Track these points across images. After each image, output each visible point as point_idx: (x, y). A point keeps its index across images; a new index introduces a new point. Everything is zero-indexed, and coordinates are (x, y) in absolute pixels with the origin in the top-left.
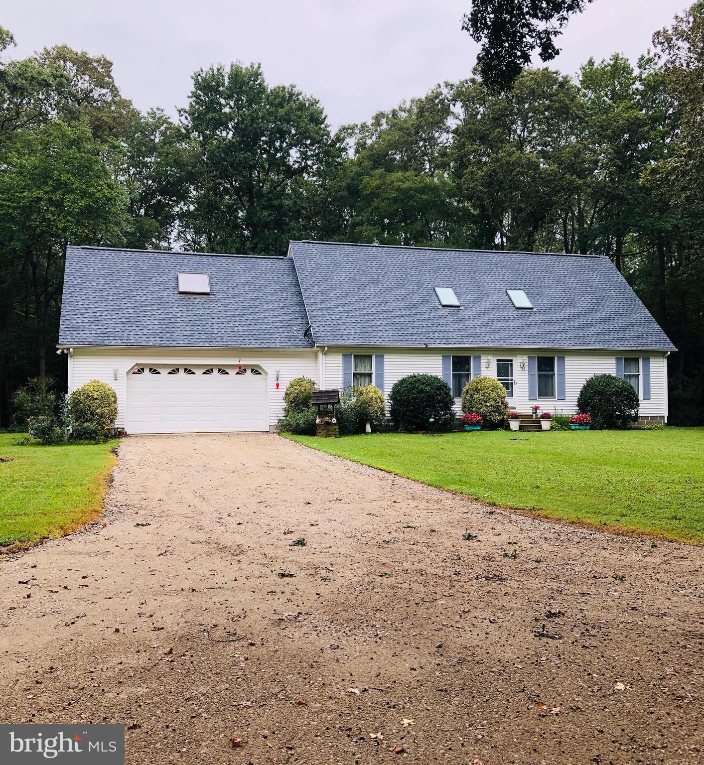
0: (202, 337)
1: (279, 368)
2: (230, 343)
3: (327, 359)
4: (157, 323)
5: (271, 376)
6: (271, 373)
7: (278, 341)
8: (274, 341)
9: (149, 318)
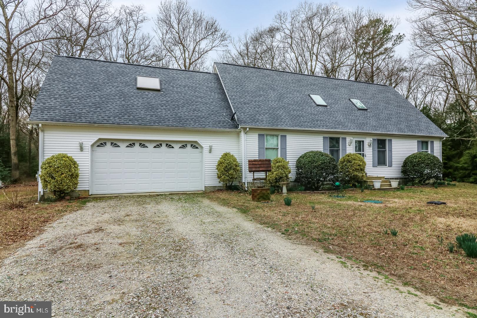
0: (153, 119)
1: (212, 144)
2: (175, 124)
3: (248, 138)
4: (118, 108)
5: (206, 150)
6: (206, 148)
7: (211, 124)
8: (208, 123)
9: (111, 104)
